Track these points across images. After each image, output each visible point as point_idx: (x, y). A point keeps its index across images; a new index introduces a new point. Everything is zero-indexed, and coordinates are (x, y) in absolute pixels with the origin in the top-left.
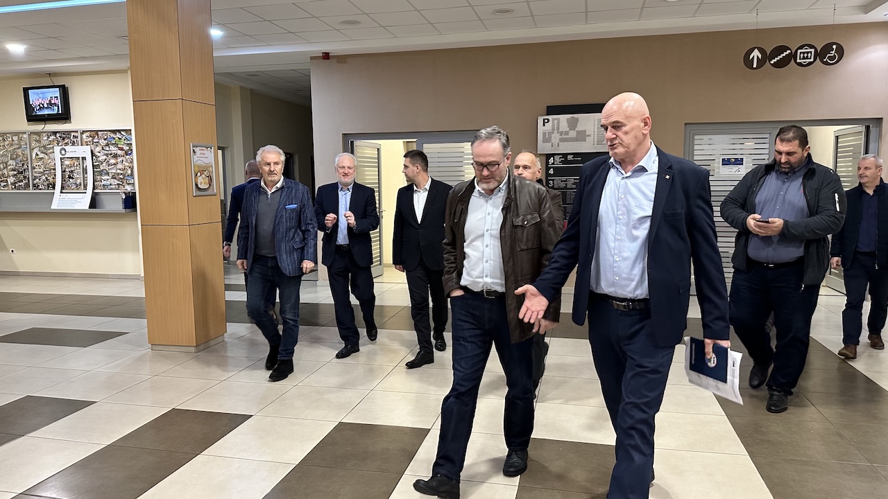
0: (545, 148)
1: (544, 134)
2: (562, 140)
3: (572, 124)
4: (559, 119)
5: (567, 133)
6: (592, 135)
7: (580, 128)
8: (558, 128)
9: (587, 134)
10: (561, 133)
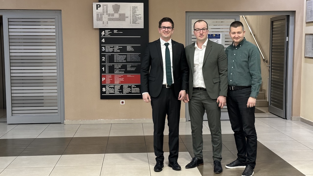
0: (98, 24)
1: (98, 15)
2: (110, 20)
3: (116, 9)
4: (107, 5)
5: (113, 15)
6: (129, 17)
7: (121, 12)
8: (107, 11)
9: (126, 16)
10: (109, 15)
